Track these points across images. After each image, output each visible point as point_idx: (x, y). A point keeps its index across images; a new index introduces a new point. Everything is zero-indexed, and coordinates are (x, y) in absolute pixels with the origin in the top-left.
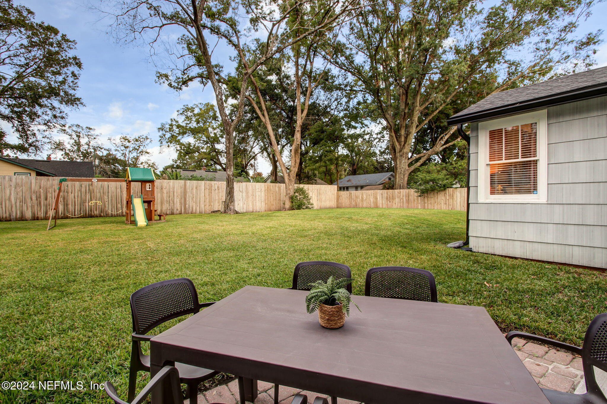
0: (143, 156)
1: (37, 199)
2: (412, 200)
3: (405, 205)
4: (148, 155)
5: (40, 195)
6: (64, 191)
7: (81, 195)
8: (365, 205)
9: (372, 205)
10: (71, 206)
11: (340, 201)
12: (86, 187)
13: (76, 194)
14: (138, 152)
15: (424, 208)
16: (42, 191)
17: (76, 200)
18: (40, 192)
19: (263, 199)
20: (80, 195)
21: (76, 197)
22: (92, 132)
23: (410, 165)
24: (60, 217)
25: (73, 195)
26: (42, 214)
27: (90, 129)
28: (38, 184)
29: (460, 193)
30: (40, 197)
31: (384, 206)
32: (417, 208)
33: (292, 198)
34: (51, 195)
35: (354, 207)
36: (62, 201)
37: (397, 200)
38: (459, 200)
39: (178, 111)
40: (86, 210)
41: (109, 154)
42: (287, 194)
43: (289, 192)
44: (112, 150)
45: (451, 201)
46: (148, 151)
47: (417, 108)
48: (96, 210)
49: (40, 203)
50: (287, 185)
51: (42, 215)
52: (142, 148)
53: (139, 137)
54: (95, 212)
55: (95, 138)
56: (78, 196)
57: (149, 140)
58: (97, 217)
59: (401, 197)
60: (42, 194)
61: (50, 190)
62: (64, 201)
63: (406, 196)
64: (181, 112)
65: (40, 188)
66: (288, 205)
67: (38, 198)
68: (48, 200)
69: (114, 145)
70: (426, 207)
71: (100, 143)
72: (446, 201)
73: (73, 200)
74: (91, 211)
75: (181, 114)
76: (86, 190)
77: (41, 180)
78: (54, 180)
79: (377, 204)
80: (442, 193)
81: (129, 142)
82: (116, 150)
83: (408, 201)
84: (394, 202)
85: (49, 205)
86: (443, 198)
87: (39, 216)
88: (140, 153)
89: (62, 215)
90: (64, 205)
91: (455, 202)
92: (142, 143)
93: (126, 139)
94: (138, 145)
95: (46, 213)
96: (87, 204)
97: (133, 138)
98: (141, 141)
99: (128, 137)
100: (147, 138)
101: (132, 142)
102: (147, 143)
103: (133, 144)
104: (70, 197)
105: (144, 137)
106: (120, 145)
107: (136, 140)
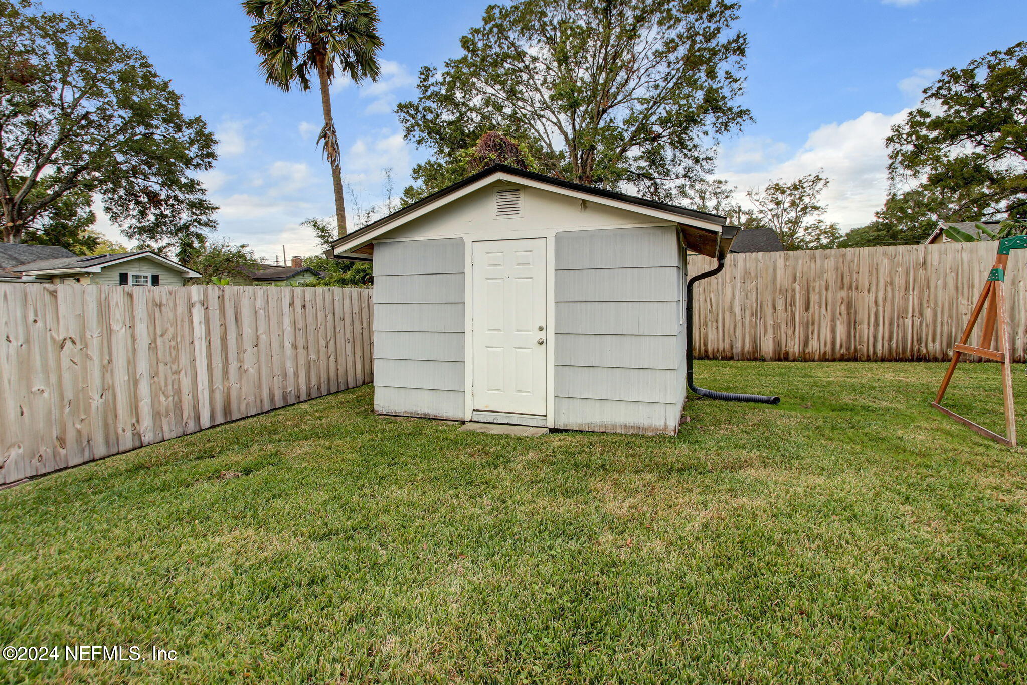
0: (808, 215)
1: (786, 309)
4: (817, 212)
5: (793, 297)
6: (851, 287)
7: (893, 296)
10: (866, 326)
12: (907, 274)
13: (881, 295)
14: (799, 209)
16: (798, 287)
17: (881, 309)
18: (794, 290)
20: (890, 295)
21: (880, 302)
22: (723, 187)
24: (838, 356)
25: (872, 295)
26: (796, 347)
27: (720, 182)
28: (789, 272)
30: (793, 304)
34: (817, 297)
36: (844, 312)
40: (904, 338)
41: (751, 220)
44: (755, 212)
46: (818, 205)
48: (934, 341)
49: (793, 318)
51: (794, 347)
52: (807, 200)
53: (800, 181)
54: (930, 345)
55: (727, 197)
56: (885, 299)
57: (822, 182)
58: (936, 360)
60: (798, 296)
61: (817, 284)
62: (849, 314)
65: (795, 280)
67: (789, 304)
68: (811, 310)
69: (757, 203)
71: (733, 203)
73: (873, 310)
74: (919, 340)
76: (907, 282)
77: (797, 259)
78: (826, 257)
81: (783, 192)
82: (761, 212)
85: (813, 324)
87: (790, 350)
88: (802, 209)
89: (843, 351)
90: (849, 324)
92: (807, 190)
93: (778, 188)
94: (798, 196)
95: (806, 343)
96: (908, 322)
97: (789, 184)
98: (803, 188)
99: (781, 183)
100: (818, 179)
101: (788, 192)
102: (817, 188)
103: (790, 195)
104: (865, 302)
105: (812, 178)
106: (767, 201)
107: (796, 188)
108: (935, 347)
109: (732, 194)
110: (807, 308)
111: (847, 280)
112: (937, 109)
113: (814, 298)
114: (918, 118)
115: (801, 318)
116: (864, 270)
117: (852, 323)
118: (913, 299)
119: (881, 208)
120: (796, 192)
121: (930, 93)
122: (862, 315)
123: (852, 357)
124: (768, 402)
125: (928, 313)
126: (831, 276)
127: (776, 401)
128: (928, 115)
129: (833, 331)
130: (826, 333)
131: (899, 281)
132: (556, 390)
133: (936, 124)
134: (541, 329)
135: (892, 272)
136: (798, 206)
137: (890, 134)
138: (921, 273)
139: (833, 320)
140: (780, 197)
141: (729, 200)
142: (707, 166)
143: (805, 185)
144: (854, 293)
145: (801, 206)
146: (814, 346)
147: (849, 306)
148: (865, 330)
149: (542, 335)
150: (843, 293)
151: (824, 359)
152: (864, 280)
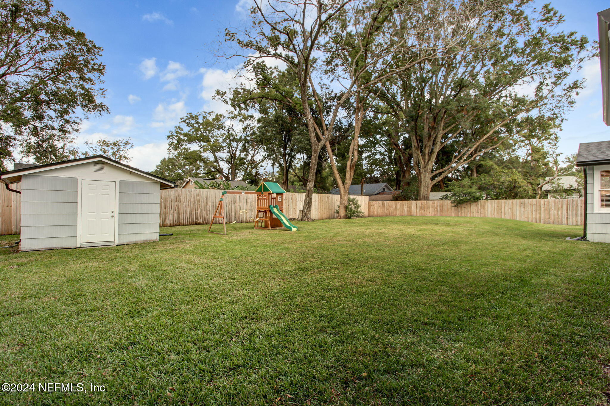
2: (446, 209)
3: (439, 213)
4: (126, 160)
6: (179, 201)
7: (190, 204)
8: (398, 213)
9: (406, 214)
11: (372, 210)
14: (117, 157)
15: (458, 216)
17: (187, 209)
19: (317, 208)
23: (433, 179)
25: (185, 204)
29: (491, 204)
31: (418, 215)
32: (451, 216)
33: (346, 208)
35: (387, 216)
37: (431, 209)
38: (489, 210)
39: (181, 119)
40: (193, 218)
42: (341, 204)
43: (344, 202)
45: (482, 210)
46: (127, 157)
47: (441, 132)
48: (201, 218)
50: (343, 196)
52: (121, 153)
56: (188, 205)
57: (130, 145)
59: (436, 206)
63: (440, 206)
64: (184, 119)
66: (342, 213)
68: (167, 209)
69: (92, 150)
70: (460, 215)
72: (478, 210)
73: (185, 209)
74: (197, 218)
75: (184, 121)
79: (411, 213)
80: (475, 204)
81: (108, 146)
83: (442, 210)
84: (428, 211)
86: (476, 208)
89: (176, 223)
91: (486, 212)
92: (122, 147)
93: (105, 143)
94: (116, 150)
95: (165, 221)
96: (194, 213)
97: (111, 142)
98: (119, 145)
99: (106, 140)
100: (127, 143)
101: (111, 146)
102: (127, 148)
103: (112, 148)
104: (183, 206)
105: (124, 141)
106: (98, 150)
107: (115, 144)
108: (201, 220)
109: (74, 141)
110: (165, 208)
111: (178, 199)
112: (186, 129)
113: (168, 205)
114: (178, 130)
115: (163, 212)
116: (183, 196)
117: (179, 213)
118: (196, 206)
119: (159, 164)
120: (115, 147)
121: (183, 120)
122: (182, 211)
123: (179, 225)
124: (170, 235)
125: (199, 210)
126: (173, 197)
127: (172, 234)
128: (182, 130)
129: (173, 216)
130: (171, 217)
131: (192, 200)
132: (119, 232)
133: (186, 135)
134: (112, 212)
135: (191, 197)
136: (116, 155)
137: (169, 134)
138: (198, 198)
139: (173, 212)
140: (106, 148)
141: (72, 143)
142: (75, 127)
143: (120, 144)
144: (180, 203)
145: (118, 156)
146: (168, 222)
147: (178, 208)
148: (183, 216)
149: (113, 214)
150: (177, 203)
151: (170, 226)
152: (183, 199)
